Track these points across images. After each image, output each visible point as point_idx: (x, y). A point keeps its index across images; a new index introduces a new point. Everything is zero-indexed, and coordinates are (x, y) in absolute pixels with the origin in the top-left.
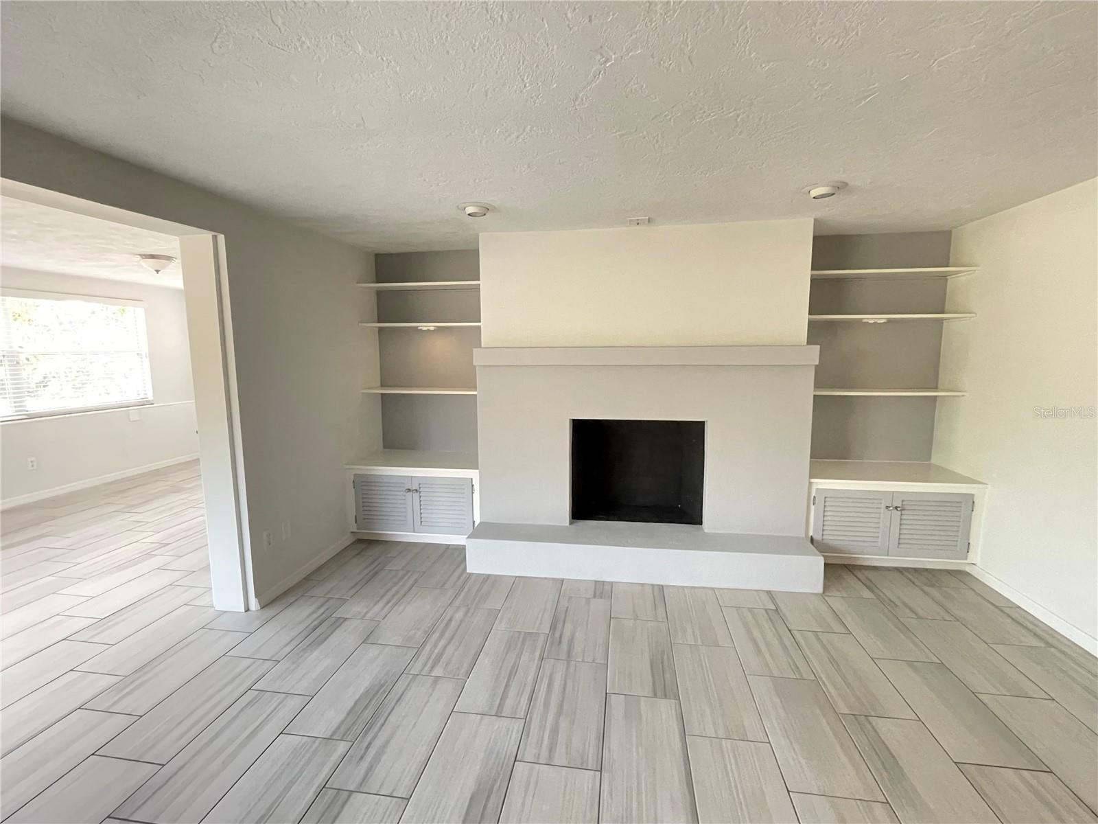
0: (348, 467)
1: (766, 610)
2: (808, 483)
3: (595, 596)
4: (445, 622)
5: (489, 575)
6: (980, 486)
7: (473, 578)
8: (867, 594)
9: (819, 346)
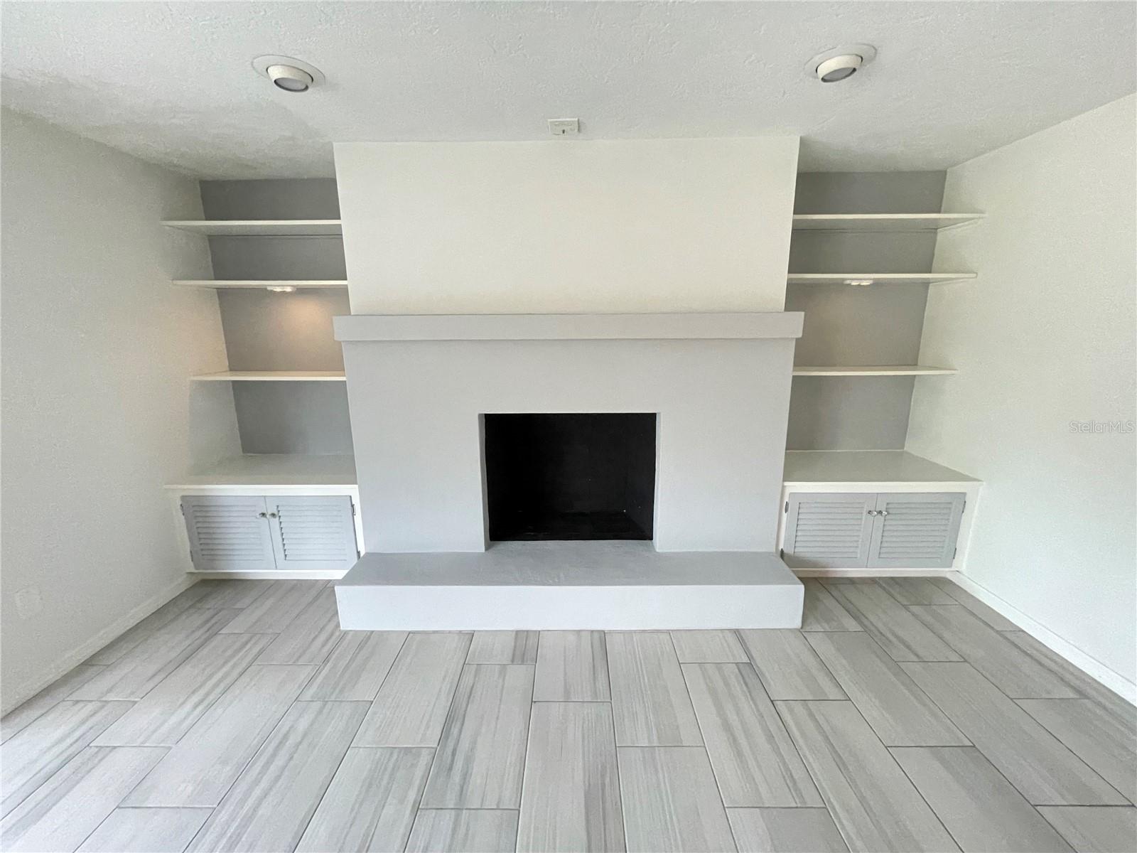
0: (168, 486)
1: (736, 663)
2: (781, 486)
3: (513, 661)
4: (280, 736)
5: (373, 632)
6: (975, 483)
7: (349, 637)
8: (852, 625)
9: (803, 313)
